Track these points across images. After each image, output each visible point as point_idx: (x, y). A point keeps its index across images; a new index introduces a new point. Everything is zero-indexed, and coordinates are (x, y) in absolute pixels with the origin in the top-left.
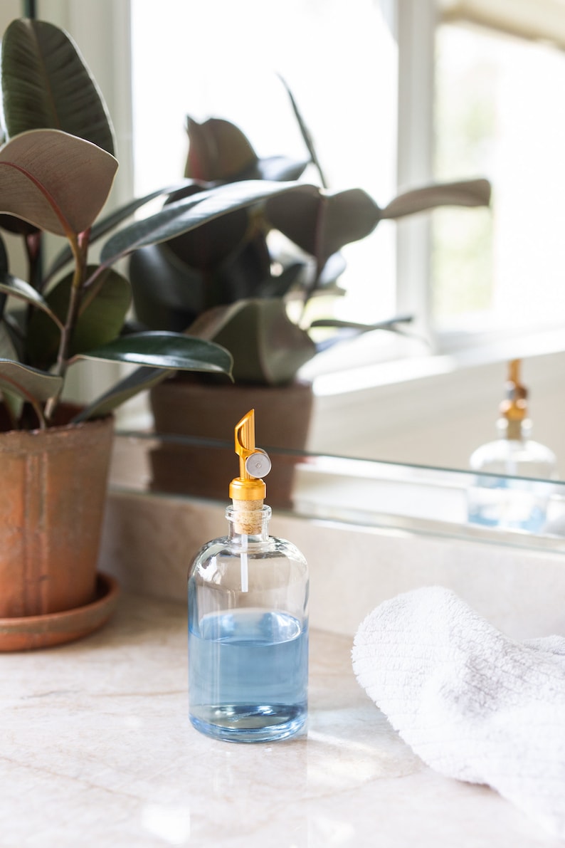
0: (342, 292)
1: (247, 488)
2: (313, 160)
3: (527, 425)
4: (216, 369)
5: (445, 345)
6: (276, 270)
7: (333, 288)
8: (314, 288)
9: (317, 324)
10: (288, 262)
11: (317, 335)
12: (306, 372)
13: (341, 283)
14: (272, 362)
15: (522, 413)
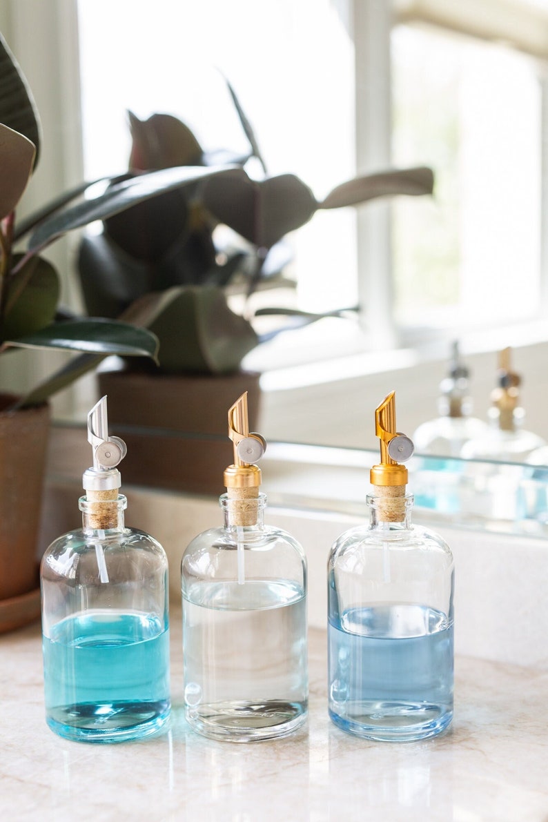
0: (292, 284)
1: (389, 473)
2: (255, 153)
3: (519, 413)
4: (145, 353)
5: (407, 339)
6: (221, 260)
7: (276, 280)
8: (257, 280)
9: (261, 313)
10: (231, 252)
11: (261, 325)
12: (251, 361)
13: (288, 274)
14: (215, 351)
15: (515, 401)
